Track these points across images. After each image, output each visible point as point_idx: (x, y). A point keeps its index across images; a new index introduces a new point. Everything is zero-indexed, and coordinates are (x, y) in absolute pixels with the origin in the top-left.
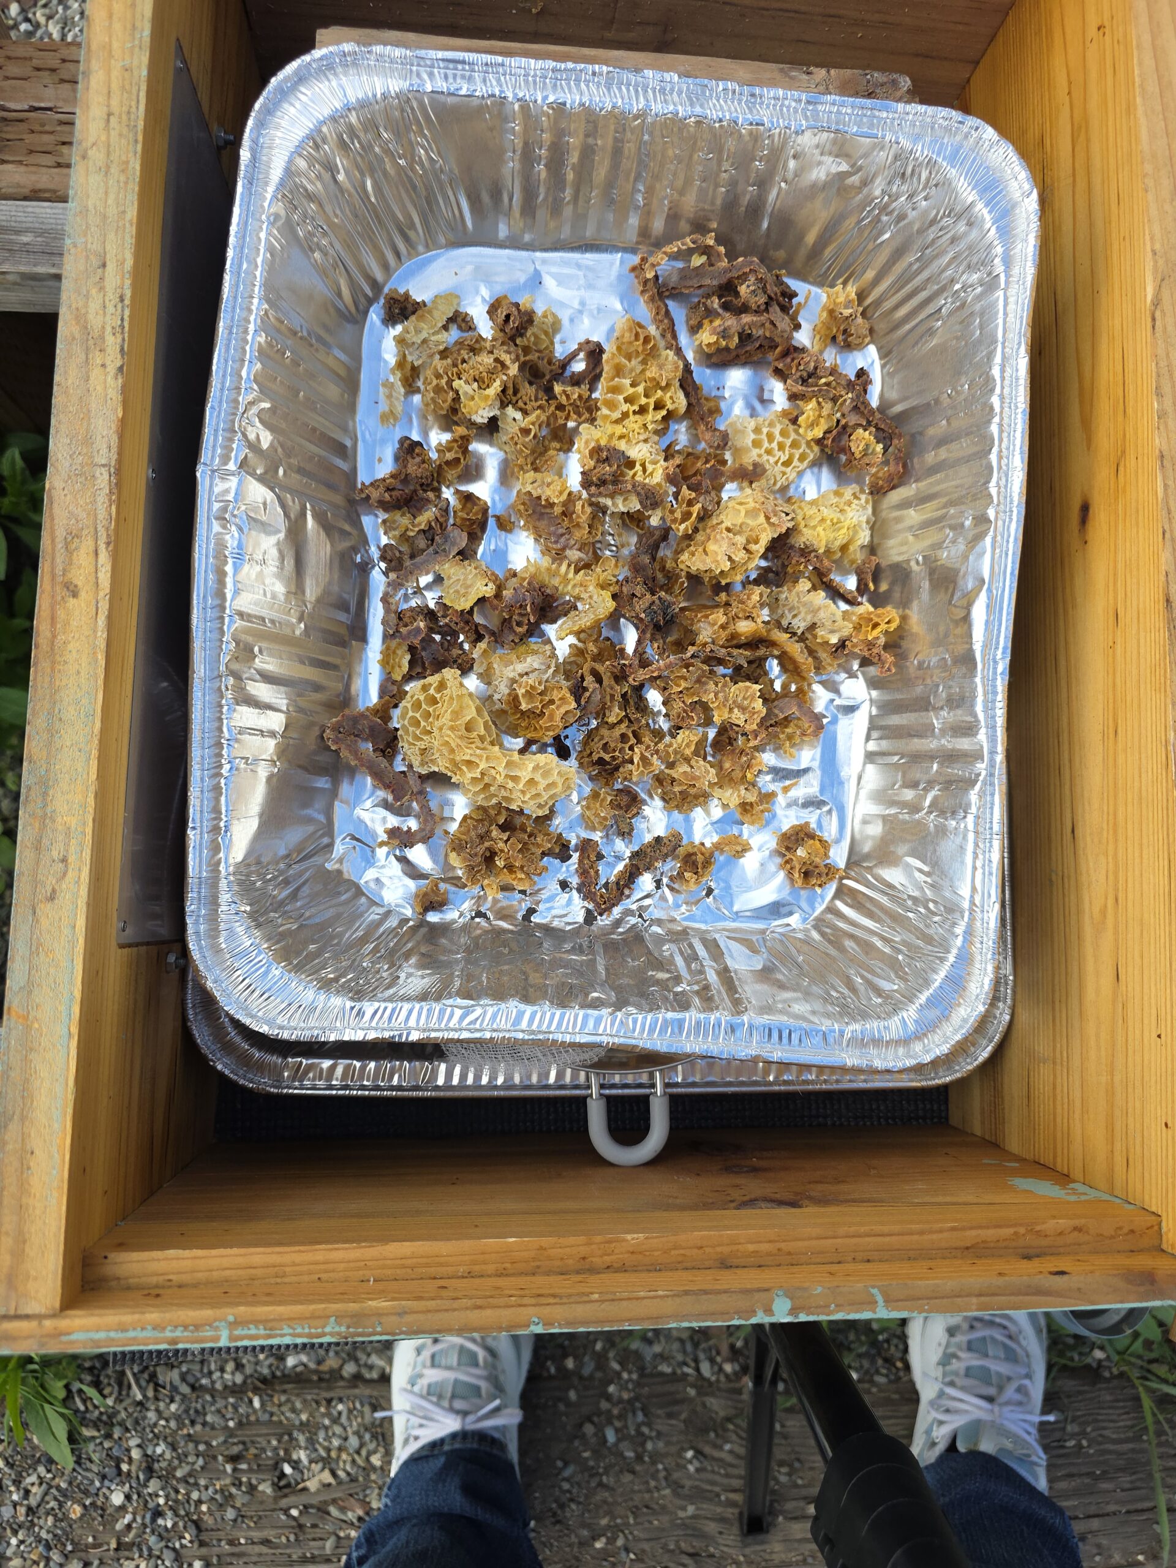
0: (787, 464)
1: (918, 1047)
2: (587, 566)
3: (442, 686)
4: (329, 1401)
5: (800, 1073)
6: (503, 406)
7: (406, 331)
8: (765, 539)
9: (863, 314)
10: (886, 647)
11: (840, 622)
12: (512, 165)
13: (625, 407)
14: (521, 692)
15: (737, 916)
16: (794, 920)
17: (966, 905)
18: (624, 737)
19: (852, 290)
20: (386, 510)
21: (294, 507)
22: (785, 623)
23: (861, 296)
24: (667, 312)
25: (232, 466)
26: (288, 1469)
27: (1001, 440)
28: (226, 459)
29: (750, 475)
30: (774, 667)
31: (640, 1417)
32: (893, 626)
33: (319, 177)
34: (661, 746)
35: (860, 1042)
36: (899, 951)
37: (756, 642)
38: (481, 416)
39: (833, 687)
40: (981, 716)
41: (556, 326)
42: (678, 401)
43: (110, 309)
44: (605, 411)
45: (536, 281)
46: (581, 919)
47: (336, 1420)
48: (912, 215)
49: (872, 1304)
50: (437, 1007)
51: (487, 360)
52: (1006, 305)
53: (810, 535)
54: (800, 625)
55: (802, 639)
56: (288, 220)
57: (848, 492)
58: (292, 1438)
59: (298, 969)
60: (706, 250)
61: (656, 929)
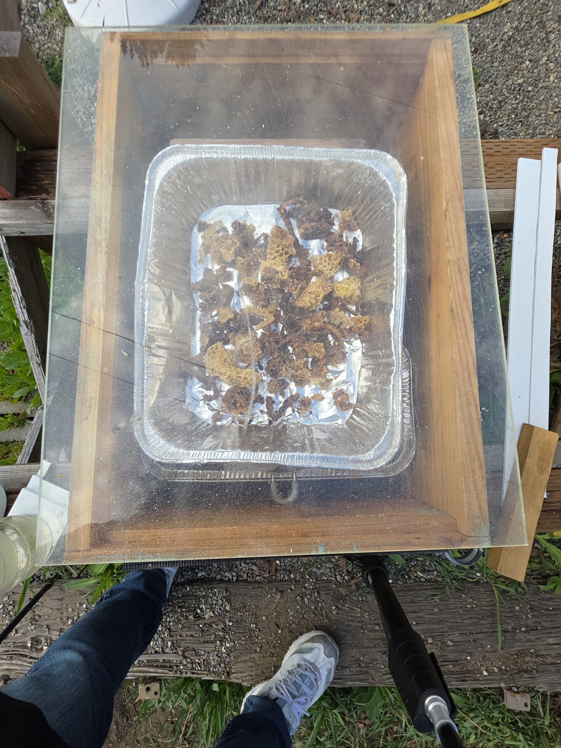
0: (331, 270)
1: (375, 463)
2: (266, 306)
3: (217, 348)
4: (212, 588)
5: (343, 473)
6: (236, 256)
7: (205, 234)
8: (322, 295)
9: (355, 219)
10: (366, 329)
11: (350, 321)
12: (233, 179)
13: (275, 254)
14: (243, 348)
15: (320, 420)
16: (340, 422)
17: (390, 415)
18: (280, 362)
19: (350, 211)
20: (201, 292)
21: (168, 292)
22: (332, 322)
23: (354, 213)
24: (290, 222)
25: (146, 281)
26: (199, 611)
27: (397, 259)
28: (144, 278)
29: (318, 274)
30: (330, 338)
31: (316, 594)
32: (367, 322)
33: (171, 187)
34: (292, 365)
35: (355, 461)
36: (371, 431)
37: (321, 329)
38: (229, 260)
39: (350, 343)
40: (393, 351)
41: (254, 229)
42: (294, 251)
43: (103, 233)
44: (269, 256)
45: (247, 214)
46: (267, 423)
47: (214, 595)
48: (366, 185)
49: (352, 548)
50: (213, 452)
51: (230, 241)
52: (397, 213)
53: (340, 293)
54: (337, 323)
55: (338, 327)
56: (162, 202)
57: (352, 279)
58: (200, 601)
59: (169, 440)
60: (300, 202)
61: (292, 426)
